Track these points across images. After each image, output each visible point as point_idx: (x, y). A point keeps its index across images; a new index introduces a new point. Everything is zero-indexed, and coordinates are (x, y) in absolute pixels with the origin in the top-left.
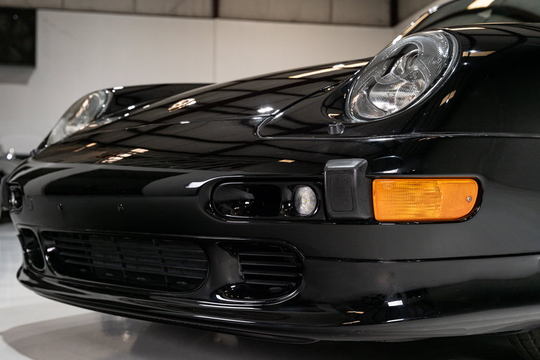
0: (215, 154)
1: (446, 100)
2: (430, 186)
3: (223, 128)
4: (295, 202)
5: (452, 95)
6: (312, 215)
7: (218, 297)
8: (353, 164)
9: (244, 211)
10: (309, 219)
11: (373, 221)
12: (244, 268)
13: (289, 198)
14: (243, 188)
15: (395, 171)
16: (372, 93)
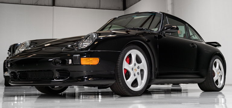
0: (54, 54)
1: (96, 43)
2: (91, 59)
3: (56, 50)
4: (68, 62)
5: (97, 42)
6: (71, 64)
7: (55, 79)
8: (78, 55)
9: (60, 64)
10: (70, 65)
11: (81, 65)
12: (60, 74)
13: (67, 61)
14: (60, 60)
15: (85, 56)
16: (83, 43)
